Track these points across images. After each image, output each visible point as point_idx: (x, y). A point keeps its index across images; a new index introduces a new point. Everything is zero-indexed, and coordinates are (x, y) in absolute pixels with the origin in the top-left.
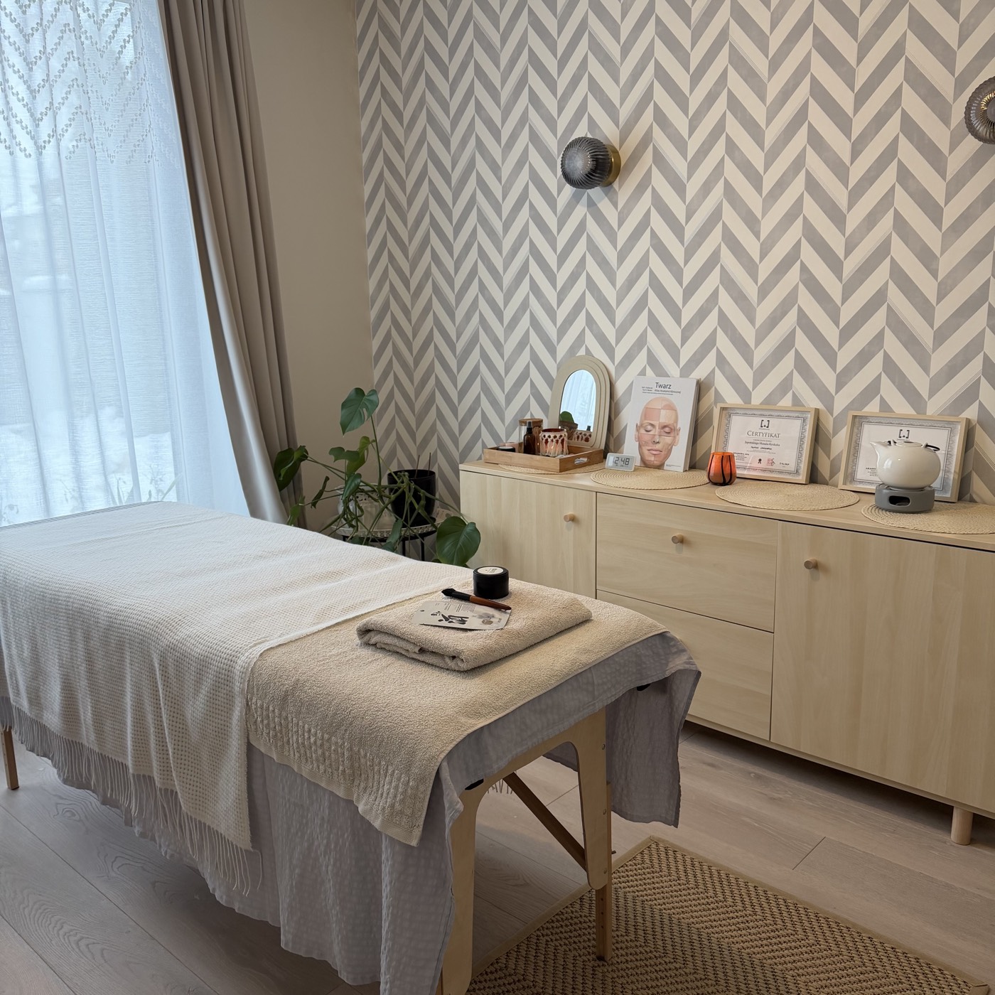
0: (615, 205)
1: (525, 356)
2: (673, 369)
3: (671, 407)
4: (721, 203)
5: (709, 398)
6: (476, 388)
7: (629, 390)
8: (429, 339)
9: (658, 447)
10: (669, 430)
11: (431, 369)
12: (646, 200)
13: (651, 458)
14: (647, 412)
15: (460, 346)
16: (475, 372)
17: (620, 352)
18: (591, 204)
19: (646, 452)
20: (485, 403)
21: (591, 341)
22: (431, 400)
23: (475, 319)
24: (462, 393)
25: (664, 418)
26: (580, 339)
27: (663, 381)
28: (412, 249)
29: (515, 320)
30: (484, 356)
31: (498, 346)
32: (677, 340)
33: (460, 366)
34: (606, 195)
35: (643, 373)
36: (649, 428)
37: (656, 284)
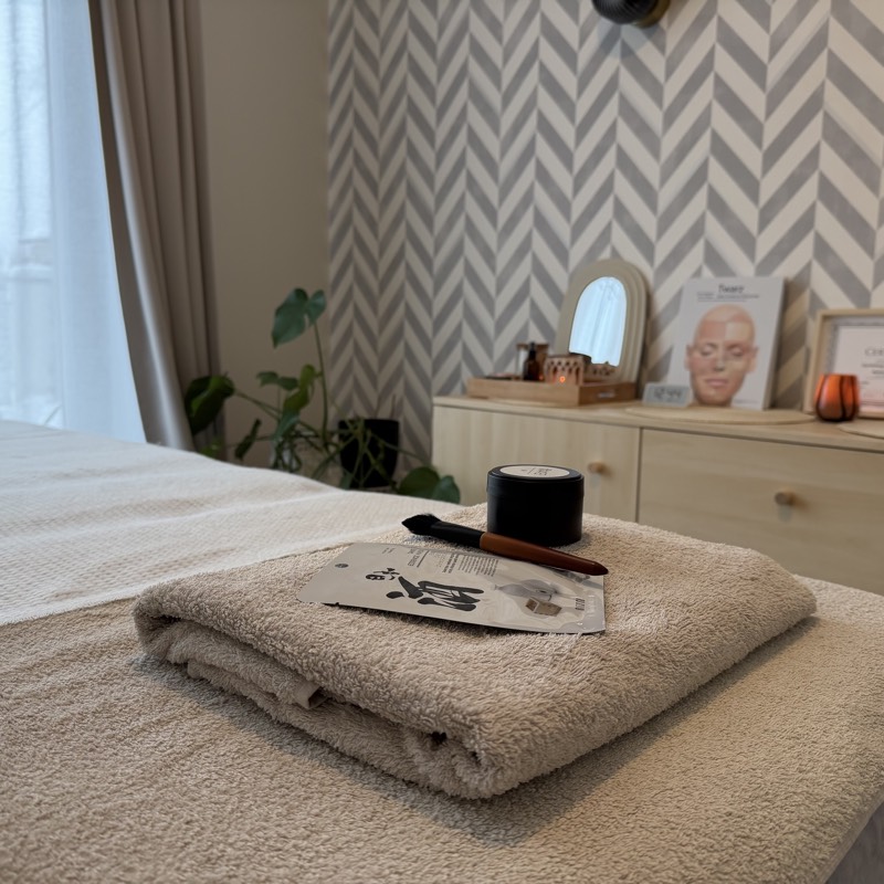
0: (662, 49)
1: (526, 266)
2: (744, 266)
3: (743, 318)
4: (828, 22)
5: (801, 304)
6: (458, 313)
7: (676, 300)
8: (400, 255)
9: (721, 375)
10: (742, 350)
11: (399, 296)
12: (710, 34)
13: (710, 393)
14: (705, 328)
15: (438, 262)
16: (458, 293)
17: (663, 250)
18: (628, 54)
20: (468, 334)
21: (620, 238)
22: (399, 334)
23: (460, 224)
24: (438, 324)
25: (733, 333)
26: (605, 235)
27: (729, 282)
28: (383, 145)
29: (514, 220)
30: (470, 272)
31: (489, 257)
32: (753, 226)
33: (438, 286)
34: (649, 36)
35: (698, 273)
36: (708, 349)
37: (721, 150)
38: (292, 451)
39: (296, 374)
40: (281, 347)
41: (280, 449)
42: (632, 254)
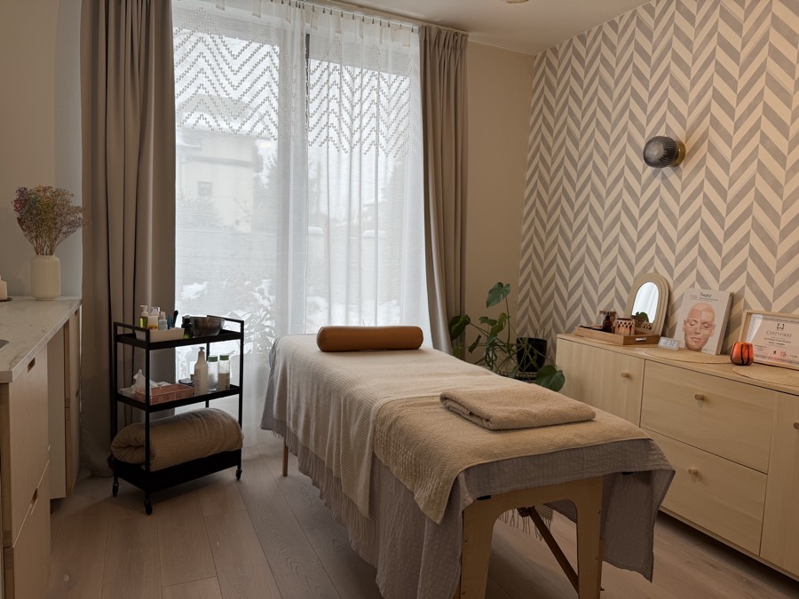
0: (680, 178)
1: (614, 272)
2: (714, 285)
3: (710, 310)
4: (755, 175)
5: (739, 306)
6: (580, 291)
7: (681, 297)
8: (554, 260)
9: (698, 336)
10: (708, 325)
11: (553, 279)
12: (702, 174)
13: (693, 344)
14: (693, 312)
15: (572, 265)
16: (581, 281)
17: (678, 271)
18: (664, 177)
19: (689, 339)
20: (585, 301)
21: (658, 264)
22: (551, 297)
23: (584, 248)
24: (571, 294)
25: (705, 317)
26: (651, 262)
27: (706, 292)
28: (550, 207)
29: (609, 249)
30: (587, 271)
31: (596, 265)
32: (719, 266)
33: (571, 277)
34: (674, 171)
35: (693, 285)
37: (705, 228)
38: (493, 352)
39: (497, 318)
40: (490, 307)
41: (488, 350)
42: (663, 272)
